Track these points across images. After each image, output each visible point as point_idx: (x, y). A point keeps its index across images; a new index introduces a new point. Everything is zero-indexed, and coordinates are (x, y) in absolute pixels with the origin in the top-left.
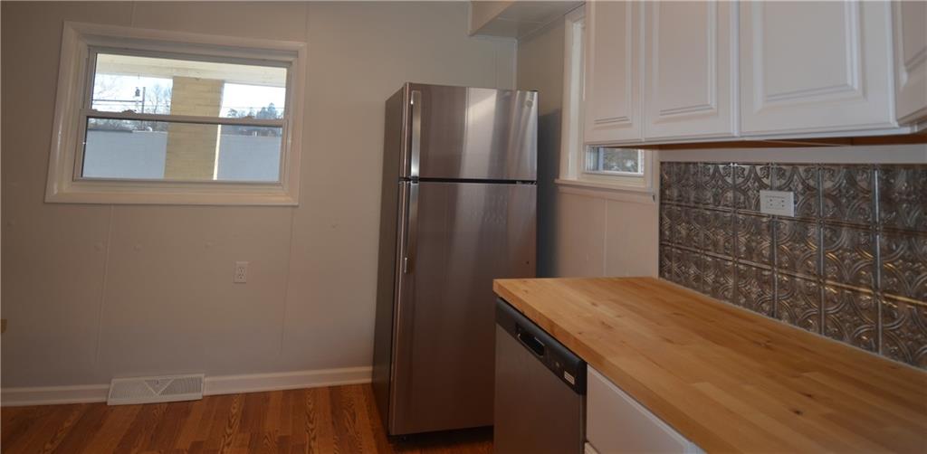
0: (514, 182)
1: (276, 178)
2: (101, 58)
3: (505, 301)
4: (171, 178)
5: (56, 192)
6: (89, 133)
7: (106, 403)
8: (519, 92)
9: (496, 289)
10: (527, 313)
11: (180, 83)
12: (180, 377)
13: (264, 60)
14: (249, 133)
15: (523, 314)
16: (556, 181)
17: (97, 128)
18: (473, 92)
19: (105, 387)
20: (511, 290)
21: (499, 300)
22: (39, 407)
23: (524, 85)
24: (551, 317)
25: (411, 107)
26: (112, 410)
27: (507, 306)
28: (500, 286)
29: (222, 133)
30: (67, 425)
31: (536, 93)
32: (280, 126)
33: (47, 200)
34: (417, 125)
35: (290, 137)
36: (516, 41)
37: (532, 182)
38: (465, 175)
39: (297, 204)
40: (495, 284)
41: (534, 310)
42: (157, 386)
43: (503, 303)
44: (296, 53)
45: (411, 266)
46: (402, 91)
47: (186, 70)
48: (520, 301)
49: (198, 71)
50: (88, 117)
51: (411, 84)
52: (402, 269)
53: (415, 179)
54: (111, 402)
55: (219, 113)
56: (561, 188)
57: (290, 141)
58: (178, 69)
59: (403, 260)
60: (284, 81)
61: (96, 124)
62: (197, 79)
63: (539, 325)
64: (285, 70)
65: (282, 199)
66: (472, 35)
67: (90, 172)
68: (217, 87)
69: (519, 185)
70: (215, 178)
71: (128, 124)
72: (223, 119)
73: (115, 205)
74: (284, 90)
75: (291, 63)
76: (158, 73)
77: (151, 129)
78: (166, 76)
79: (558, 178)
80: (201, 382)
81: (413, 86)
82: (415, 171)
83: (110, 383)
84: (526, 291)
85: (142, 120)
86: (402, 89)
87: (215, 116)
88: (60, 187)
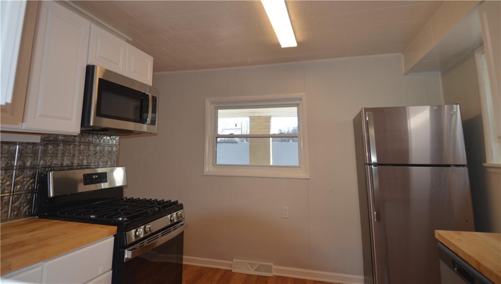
0: (449, 166)
1: (297, 164)
2: (220, 111)
3: (444, 245)
4: (253, 164)
5: (207, 170)
6: (218, 144)
7: (231, 271)
8: (446, 106)
9: (437, 236)
10: (460, 254)
11: (253, 119)
12: (263, 263)
13: (285, 104)
14: (288, 141)
15: (457, 255)
16: (484, 165)
17: (221, 142)
18: (411, 109)
19: (230, 262)
20: (447, 238)
21: (439, 243)
22: (206, 268)
23: (451, 102)
24: (478, 259)
25: (367, 122)
26: (234, 275)
27: (445, 248)
28: (440, 235)
29: (273, 141)
30: (216, 278)
31: (458, 105)
32: (297, 137)
33: (205, 174)
34: (372, 132)
35: (302, 142)
36: (440, 73)
37: (464, 166)
38: (413, 161)
39: (309, 178)
40: (435, 233)
41: (463, 252)
42: (253, 266)
43: (442, 245)
44: (300, 99)
45: (378, 217)
46: (360, 113)
47: (254, 112)
48: (454, 245)
49: (259, 113)
50: (217, 138)
51: (365, 109)
52: (374, 219)
53: (375, 164)
54: (234, 270)
55: (270, 132)
56: (488, 169)
57: (302, 145)
58: (251, 113)
59: (374, 214)
60: (296, 113)
61: (221, 140)
62: (259, 116)
63: (469, 263)
64: (296, 108)
65: (301, 174)
66: (406, 74)
67: (220, 161)
68: (268, 119)
69: (452, 168)
70: (271, 164)
71: (237, 139)
72: (272, 135)
73: (229, 176)
74: (297, 118)
75: (298, 104)
76: (243, 115)
77: (245, 141)
78: (247, 116)
79: (485, 162)
80: (272, 268)
81: (366, 110)
82: (374, 159)
83: (232, 261)
84: (460, 240)
85: (242, 137)
86: (360, 112)
87: (267, 133)
88: (208, 169)
